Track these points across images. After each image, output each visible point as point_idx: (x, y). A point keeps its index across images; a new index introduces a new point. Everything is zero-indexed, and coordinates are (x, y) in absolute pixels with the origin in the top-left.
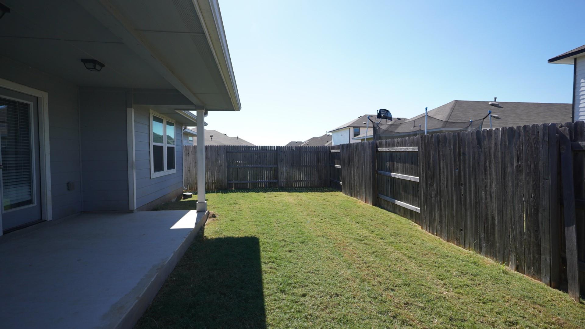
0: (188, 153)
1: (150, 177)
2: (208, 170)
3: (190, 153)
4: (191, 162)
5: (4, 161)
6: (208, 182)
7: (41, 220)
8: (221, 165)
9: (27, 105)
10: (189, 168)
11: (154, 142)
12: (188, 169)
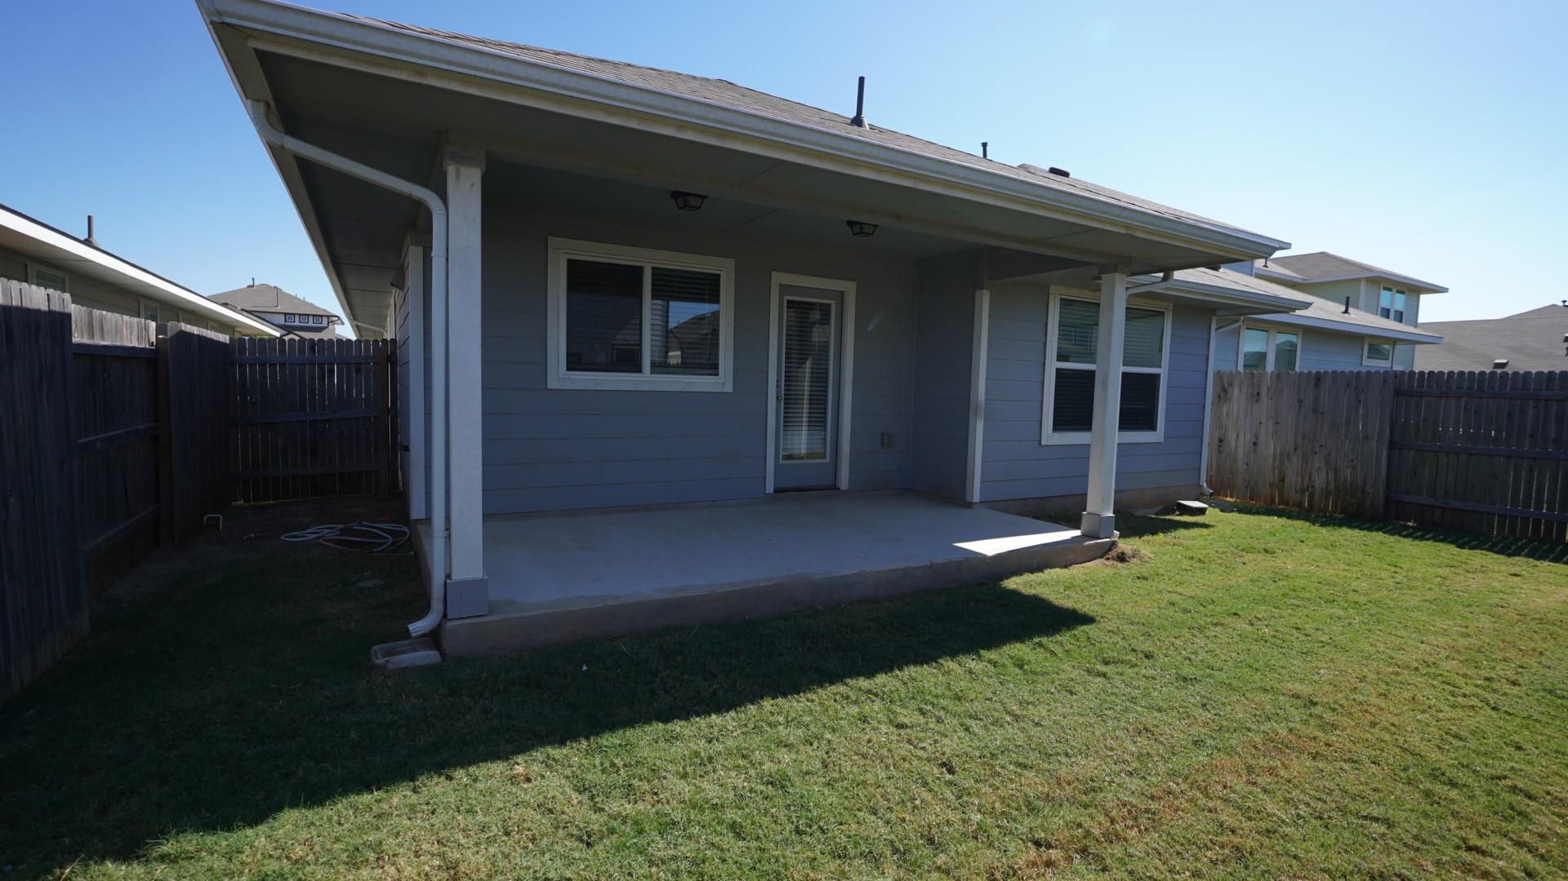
0: (1256, 392)
1: (1040, 441)
2: (1317, 448)
3: (1264, 392)
4: (1264, 421)
5: (788, 390)
6: (1312, 487)
7: (834, 487)
8: (1366, 438)
9: (829, 306)
10: (1257, 436)
11: (1058, 360)
12: (1254, 440)
